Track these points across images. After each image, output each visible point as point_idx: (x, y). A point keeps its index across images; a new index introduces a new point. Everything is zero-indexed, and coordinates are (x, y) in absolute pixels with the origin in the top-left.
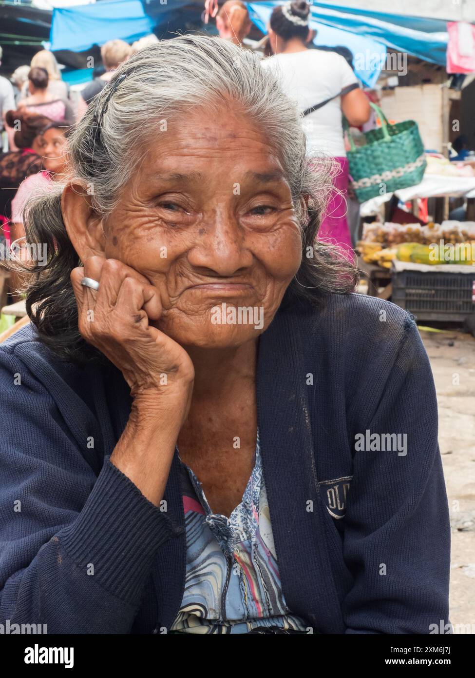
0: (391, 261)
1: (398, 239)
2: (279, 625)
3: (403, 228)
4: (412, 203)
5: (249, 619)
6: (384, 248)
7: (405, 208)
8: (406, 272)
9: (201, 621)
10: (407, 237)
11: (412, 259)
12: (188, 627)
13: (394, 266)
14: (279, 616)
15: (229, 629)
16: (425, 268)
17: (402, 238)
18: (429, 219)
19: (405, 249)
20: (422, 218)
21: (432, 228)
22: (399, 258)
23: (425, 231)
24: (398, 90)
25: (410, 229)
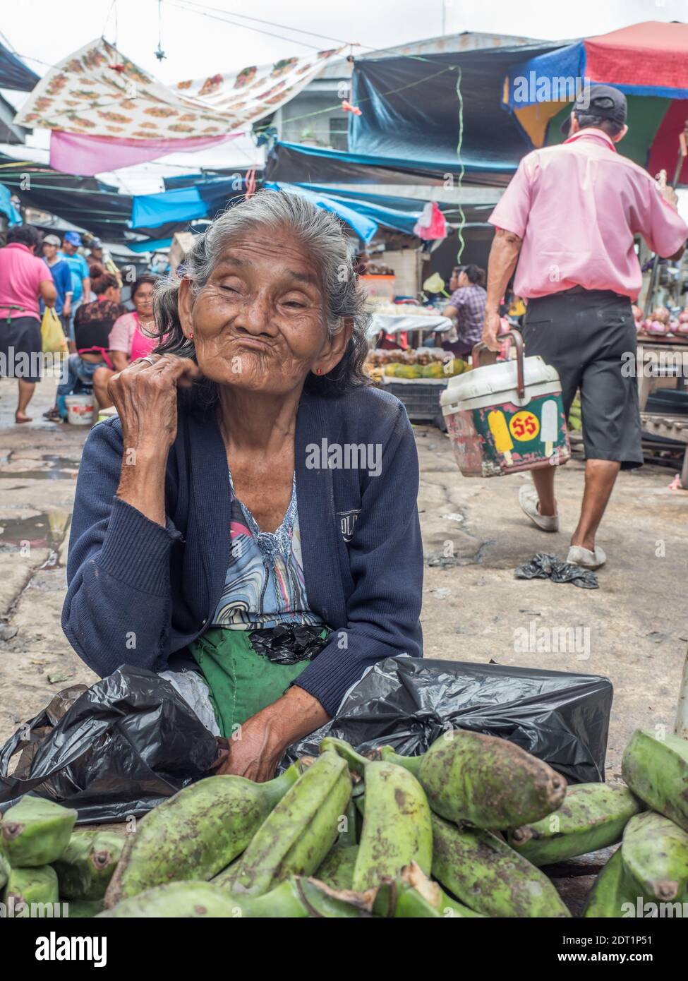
0: (380, 376)
1: (386, 361)
2: (298, 622)
3: (390, 353)
4: (396, 334)
5: (279, 613)
6: (376, 367)
7: (391, 340)
8: (391, 384)
9: (245, 615)
10: (392, 359)
11: (396, 375)
12: (233, 623)
13: (382, 380)
14: (300, 612)
15: (262, 624)
16: (405, 381)
17: (389, 360)
18: (407, 347)
19: (390, 368)
20: (403, 346)
21: (410, 353)
22: (386, 374)
23: (405, 355)
24: (386, 255)
25: (394, 354)
